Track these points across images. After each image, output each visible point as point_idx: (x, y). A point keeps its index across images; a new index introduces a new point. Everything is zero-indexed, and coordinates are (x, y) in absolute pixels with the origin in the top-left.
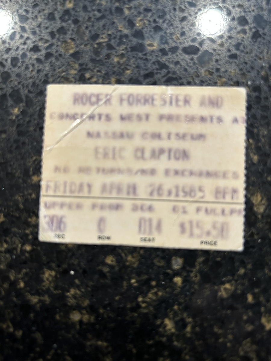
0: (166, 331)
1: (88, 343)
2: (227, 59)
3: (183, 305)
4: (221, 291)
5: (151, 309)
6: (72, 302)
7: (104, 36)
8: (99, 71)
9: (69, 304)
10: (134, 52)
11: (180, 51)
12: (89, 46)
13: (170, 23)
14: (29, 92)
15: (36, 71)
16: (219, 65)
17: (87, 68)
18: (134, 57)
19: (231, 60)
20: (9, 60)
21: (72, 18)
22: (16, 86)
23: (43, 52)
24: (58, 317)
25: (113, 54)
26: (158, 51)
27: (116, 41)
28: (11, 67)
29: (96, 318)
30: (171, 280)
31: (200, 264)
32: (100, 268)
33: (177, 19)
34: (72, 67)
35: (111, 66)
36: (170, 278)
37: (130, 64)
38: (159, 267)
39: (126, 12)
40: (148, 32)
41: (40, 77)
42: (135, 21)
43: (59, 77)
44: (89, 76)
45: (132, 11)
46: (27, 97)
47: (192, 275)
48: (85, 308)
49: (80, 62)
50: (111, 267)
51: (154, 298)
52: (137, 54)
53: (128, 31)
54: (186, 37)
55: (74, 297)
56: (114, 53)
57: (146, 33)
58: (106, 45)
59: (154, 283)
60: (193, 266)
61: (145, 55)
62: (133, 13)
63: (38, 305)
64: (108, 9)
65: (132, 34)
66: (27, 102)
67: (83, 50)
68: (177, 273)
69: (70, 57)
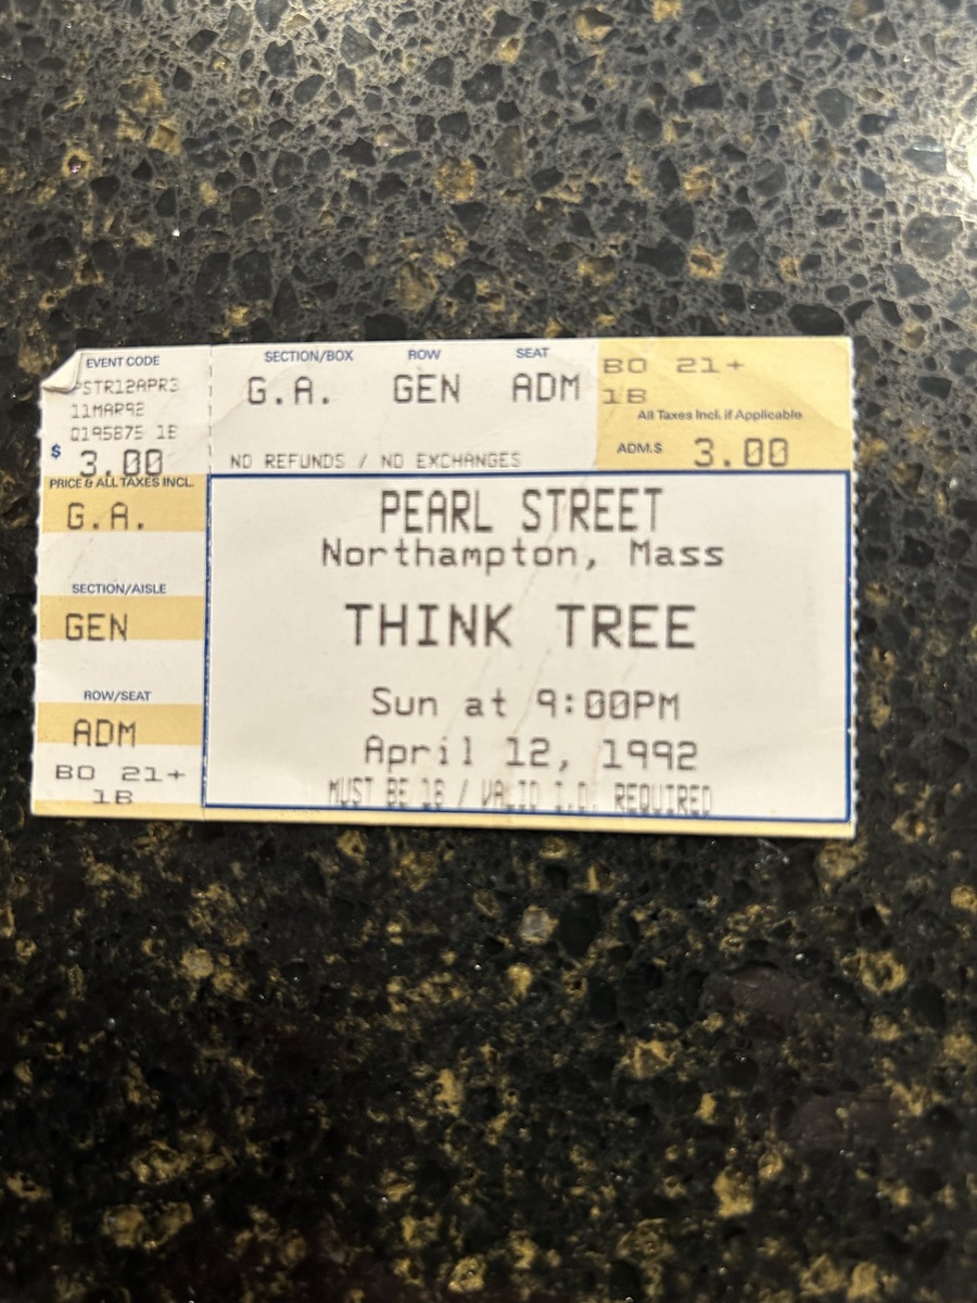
0: (432, 1105)
1: (206, 1052)
2: (915, 386)
3: (509, 1052)
4: (631, 1057)
5: (416, 1027)
6: (201, 920)
7: (574, 185)
8: (518, 285)
9: (192, 924)
10: (646, 267)
11: (782, 311)
12: (518, 199)
13: (786, 217)
14: (297, 272)
15: (338, 216)
16: (886, 396)
17: (489, 263)
18: (638, 279)
19: (925, 396)
20: (273, 158)
21: (500, 97)
22: (264, 241)
23: (380, 169)
24: (147, 946)
25: (580, 248)
26: (716, 287)
27: (604, 212)
28: (270, 179)
29: (253, 992)
30: (502, 967)
31: (600, 955)
32: (315, 855)
33: (812, 209)
34: (449, 243)
35: (560, 282)
36: (500, 959)
37: (620, 296)
38: (482, 917)
39: (669, 135)
40: (709, 218)
41: (343, 240)
42: (685, 171)
43: (399, 260)
44: (488, 290)
45: (687, 139)
46: (285, 285)
47: (566, 976)
48: (232, 952)
49: (475, 238)
50: (348, 865)
51: (436, 1000)
52: (649, 274)
53: (652, 194)
54: (818, 276)
55: (214, 909)
56: (587, 247)
57: (703, 221)
58: (570, 213)
59: (450, 957)
60: (581, 953)
61: (677, 285)
62: (687, 145)
63: (105, 894)
64: (617, 107)
65: (659, 207)
66: (277, 303)
67: (498, 204)
68: (525, 956)
69: (451, 212)
